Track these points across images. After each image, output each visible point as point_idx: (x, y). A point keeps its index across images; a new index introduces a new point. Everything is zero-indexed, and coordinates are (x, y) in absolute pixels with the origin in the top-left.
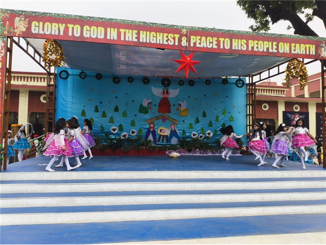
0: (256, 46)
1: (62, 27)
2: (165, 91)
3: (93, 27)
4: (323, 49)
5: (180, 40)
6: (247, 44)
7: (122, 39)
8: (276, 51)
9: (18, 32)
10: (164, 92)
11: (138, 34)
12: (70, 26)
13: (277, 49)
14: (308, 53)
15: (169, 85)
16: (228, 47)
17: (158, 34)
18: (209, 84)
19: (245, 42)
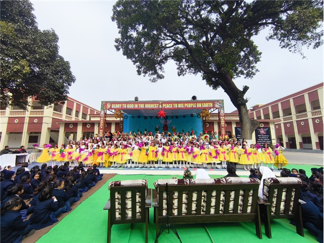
1: (121, 105)
2: (166, 121)
3: (130, 104)
4: (216, 104)
5: (159, 106)
6: (184, 105)
7: (139, 107)
8: (196, 107)
9: (108, 108)
11: (145, 105)
12: (123, 105)
14: (209, 106)
15: (167, 118)
16: (176, 107)
17: (151, 104)
18: (185, 117)
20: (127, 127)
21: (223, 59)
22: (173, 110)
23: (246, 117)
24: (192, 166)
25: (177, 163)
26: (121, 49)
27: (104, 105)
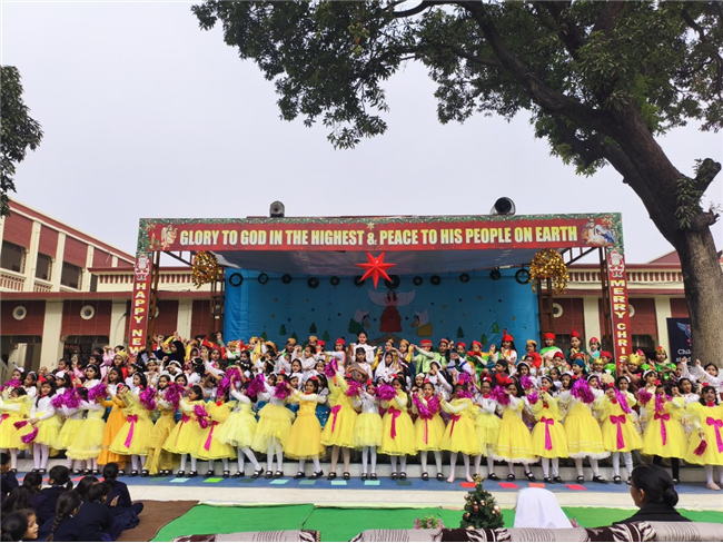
0: (477, 236)
1: (216, 235)
2: (391, 296)
3: (252, 232)
4: (591, 231)
5: (365, 238)
6: (464, 235)
7: (289, 243)
8: (510, 241)
9: (164, 245)
10: (389, 298)
11: (309, 235)
12: (225, 233)
13: (512, 237)
14: (564, 239)
15: (396, 284)
16: (433, 241)
17: (335, 232)
18: (467, 281)
19: (460, 231)
20: (238, 318)
21: (618, 58)
22: (421, 253)
23: (712, 281)
24: (500, 472)
25: (439, 461)
26: (219, 23)
27: (151, 232)
